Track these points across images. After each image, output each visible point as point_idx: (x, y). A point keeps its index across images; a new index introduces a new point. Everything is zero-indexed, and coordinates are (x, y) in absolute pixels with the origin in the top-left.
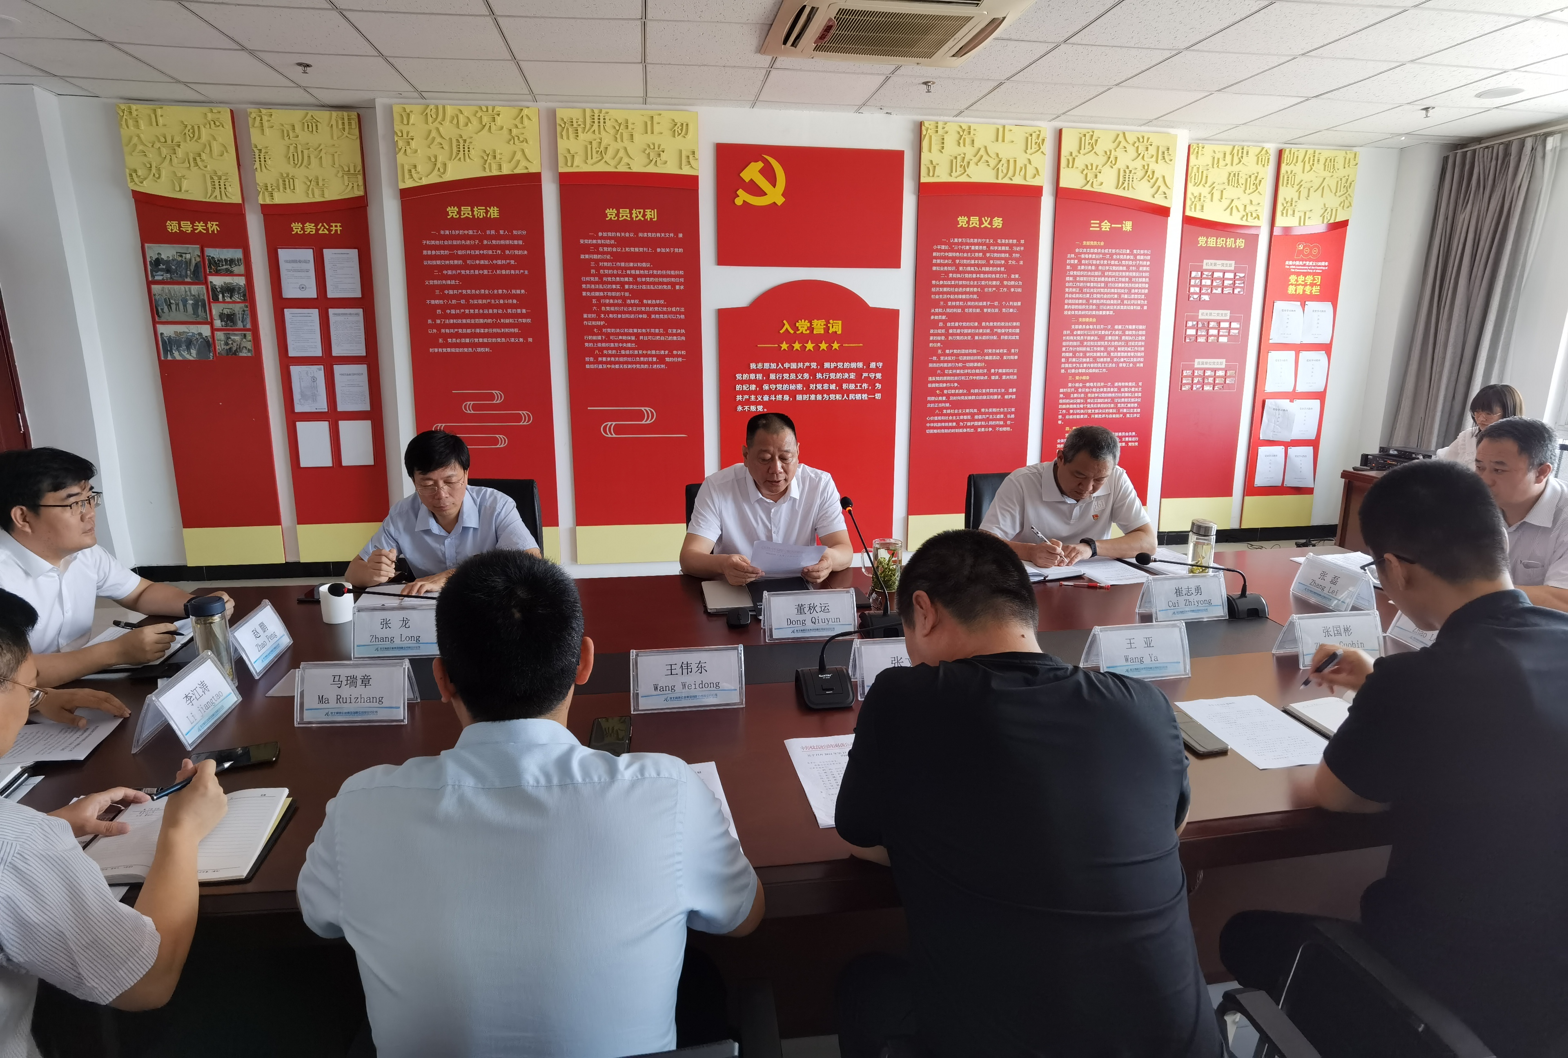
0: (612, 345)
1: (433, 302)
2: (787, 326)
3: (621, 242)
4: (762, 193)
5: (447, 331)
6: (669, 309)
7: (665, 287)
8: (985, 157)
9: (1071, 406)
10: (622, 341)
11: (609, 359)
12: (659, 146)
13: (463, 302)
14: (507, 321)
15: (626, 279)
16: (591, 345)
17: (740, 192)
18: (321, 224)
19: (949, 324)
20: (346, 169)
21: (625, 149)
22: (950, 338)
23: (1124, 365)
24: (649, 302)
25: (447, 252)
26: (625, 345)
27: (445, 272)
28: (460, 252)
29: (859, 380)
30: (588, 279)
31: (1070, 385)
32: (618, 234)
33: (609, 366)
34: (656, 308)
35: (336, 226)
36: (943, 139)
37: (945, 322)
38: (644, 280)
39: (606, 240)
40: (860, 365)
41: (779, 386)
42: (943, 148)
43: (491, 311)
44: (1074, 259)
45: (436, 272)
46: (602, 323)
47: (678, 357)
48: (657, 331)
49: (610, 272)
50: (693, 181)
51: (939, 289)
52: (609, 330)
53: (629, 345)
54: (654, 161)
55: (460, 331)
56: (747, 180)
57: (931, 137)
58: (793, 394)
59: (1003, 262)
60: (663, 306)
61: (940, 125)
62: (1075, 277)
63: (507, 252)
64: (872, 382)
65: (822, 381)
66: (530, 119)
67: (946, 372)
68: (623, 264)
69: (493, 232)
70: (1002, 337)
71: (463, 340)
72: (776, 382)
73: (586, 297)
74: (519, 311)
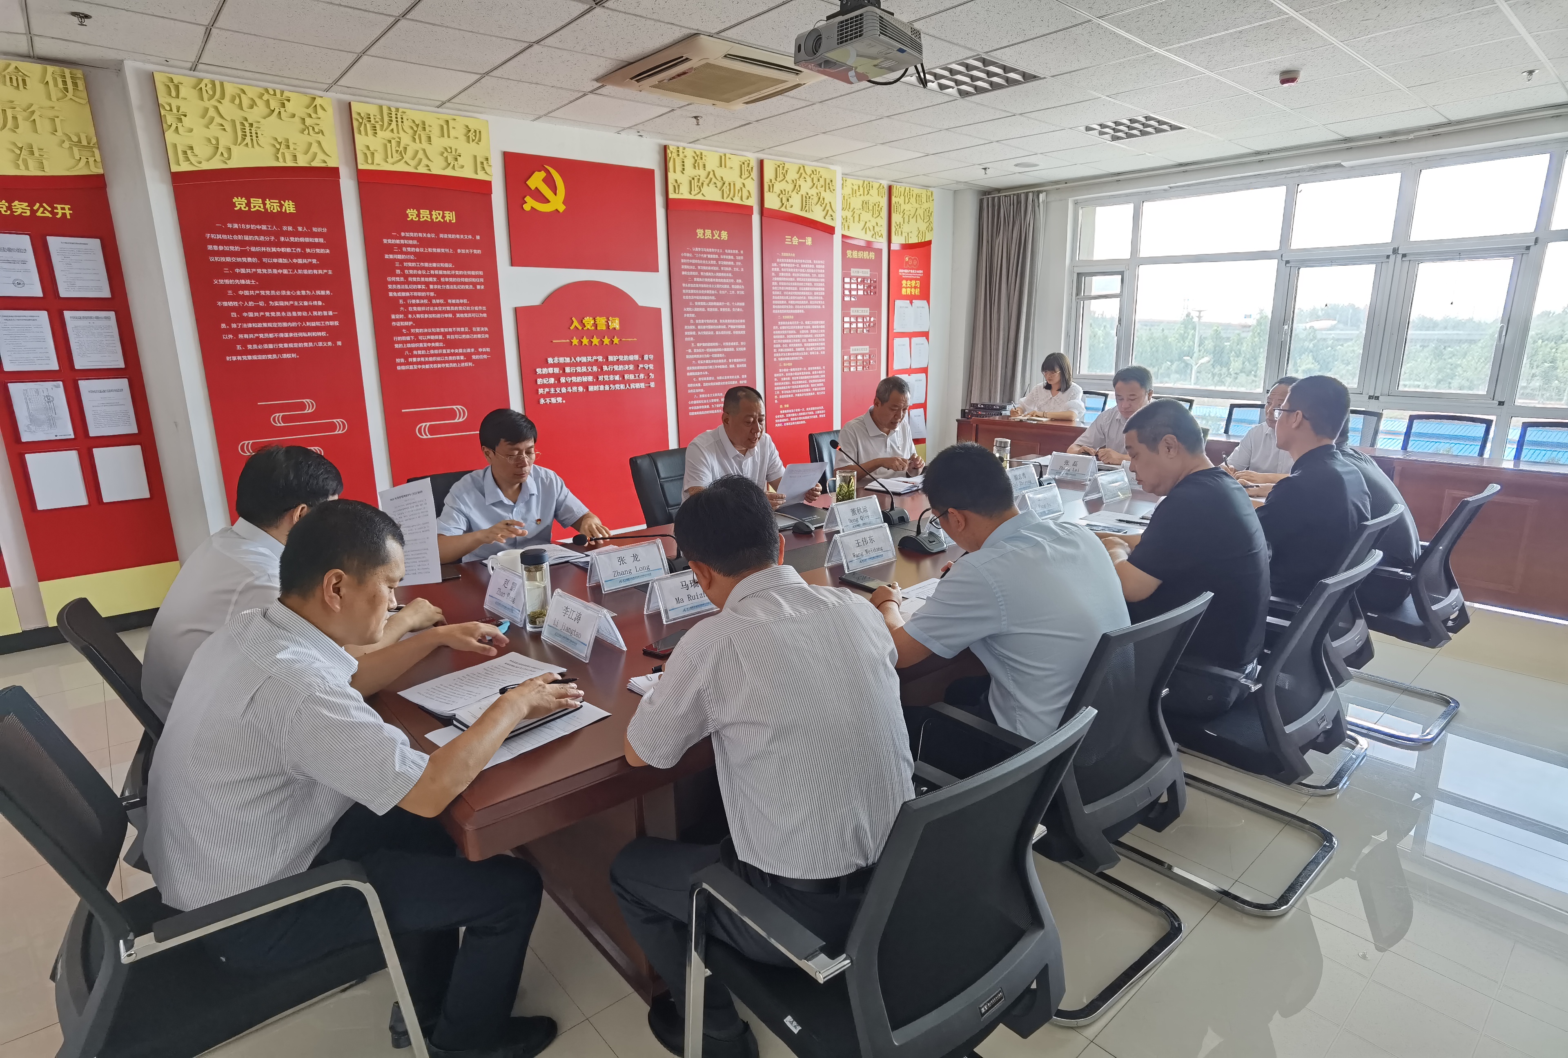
0: (421, 345)
1: (225, 304)
2: (576, 323)
3: (423, 242)
4: (547, 201)
5: (246, 336)
6: (472, 308)
7: (467, 287)
8: (714, 180)
9: (782, 388)
10: (430, 341)
11: (419, 359)
12: (456, 150)
13: (261, 304)
14: (313, 324)
15: (431, 279)
16: (400, 346)
17: (528, 199)
18: (38, 205)
19: (697, 321)
20: (75, 139)
21: (424, 150)
22: (699, 333)
23: (813, 353)
24: (454, 301)
25: (237, 248)
26: (433, 344)
27: (237, 270)
28: (253, 249)
29: (636, 370)
30: (393, 279)
31: (780, 370)
32: (420, 235)
33: (419, 367)
34: (460, 308)
35: (63, 209)
36: (683, 162)
37: (694, 319)
38: (447, 280)
39: (409, 240)
40: (636, 357)
41: (574, 379)
42: (684, 169)
43: (294, 314)
44: (776, 267)
45: (226, 270)
46: (411, 323)
47: (483, 354)
48: (463, 329)
49: (415, 272)
50: (487, 185)
51: (687, 291)
52: (417, 330)
53: (437, 344)
54: (452, 165)
55: (261, 336)
56: (533, 188)
57: (674, 159)
58: (586, 385)
59: (730, 269)
60: (466, 305)
61: (681, 150)
62: (778, 282)
63: (308, 250)
64: (647, 372)
65: (608, 373)
66: (324, 110)
67: (699, 362)
68: (426, 265)
69: (290, 228)
70: (734, 332)
71: (266, 346)
72: (571, 375)
73: (394, 297)
74: (325, 313)
